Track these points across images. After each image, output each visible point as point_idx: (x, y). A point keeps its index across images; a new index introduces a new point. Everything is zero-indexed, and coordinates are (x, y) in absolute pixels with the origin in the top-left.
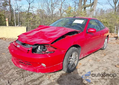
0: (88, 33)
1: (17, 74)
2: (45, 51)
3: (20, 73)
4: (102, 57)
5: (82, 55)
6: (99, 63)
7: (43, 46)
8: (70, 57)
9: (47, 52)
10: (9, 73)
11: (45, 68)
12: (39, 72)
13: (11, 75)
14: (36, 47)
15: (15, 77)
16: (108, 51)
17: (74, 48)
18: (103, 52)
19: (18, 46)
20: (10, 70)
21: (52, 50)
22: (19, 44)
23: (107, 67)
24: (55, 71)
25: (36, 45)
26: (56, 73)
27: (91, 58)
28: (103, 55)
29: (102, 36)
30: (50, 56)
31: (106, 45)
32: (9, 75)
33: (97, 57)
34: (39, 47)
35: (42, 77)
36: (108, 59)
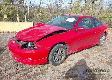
0: (77, 31)
1: (14, 63)
2: (33, 47)
3: (16, 63)
4: (95, 53)
5: (71, 51)
6: (88, 59)
7: (32, 43)
8: (55, 53)
9: (35, 47)
10: (8, 63)
11: (31, 61)
12: (27, 64)
13: (9, 64)
14: (26, 43)
15: (11, 66)
16: (104, 47)
17: (59, 45)
18: (98, 48)
19: (14, 42)
20: (10, 60)
21: (39, 46)
22: (14, 40)
23: (94, 64)
24: (40, 64)
25: (26, 41)
26: (44, 65)
27: (83, 53)
28: (97, 51)
29: (96, 33)
30: (34, 52)
31: (103, 41)
32: (8, 64)
33: (89, 53)
34: (29, 43)
35: (32, 67)
36: (100, 55)
